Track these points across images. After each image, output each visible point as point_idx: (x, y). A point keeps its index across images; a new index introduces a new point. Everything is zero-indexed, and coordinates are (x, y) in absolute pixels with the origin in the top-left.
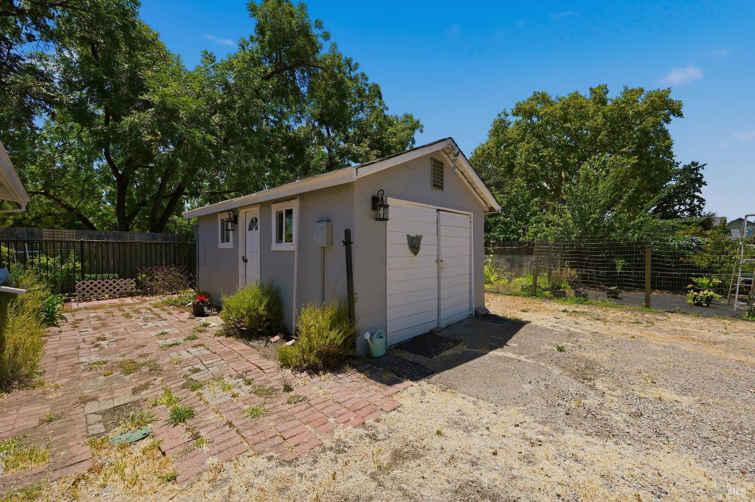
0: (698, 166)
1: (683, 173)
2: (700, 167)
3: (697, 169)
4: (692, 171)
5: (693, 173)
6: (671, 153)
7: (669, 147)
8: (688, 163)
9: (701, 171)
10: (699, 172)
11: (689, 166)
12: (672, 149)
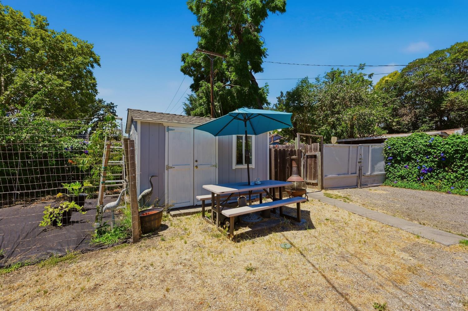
0: (114, 105)
1: (107, 107)
2: (115, 106)
3: (113, 107)
4: (111, 107)
5: (111, 109)
6: (96, 90)
7: (94, 85)
8: (109, 103)
9: (115, 109)
10: (114, 109)
11: (110, 104)
12: (96, 88)
